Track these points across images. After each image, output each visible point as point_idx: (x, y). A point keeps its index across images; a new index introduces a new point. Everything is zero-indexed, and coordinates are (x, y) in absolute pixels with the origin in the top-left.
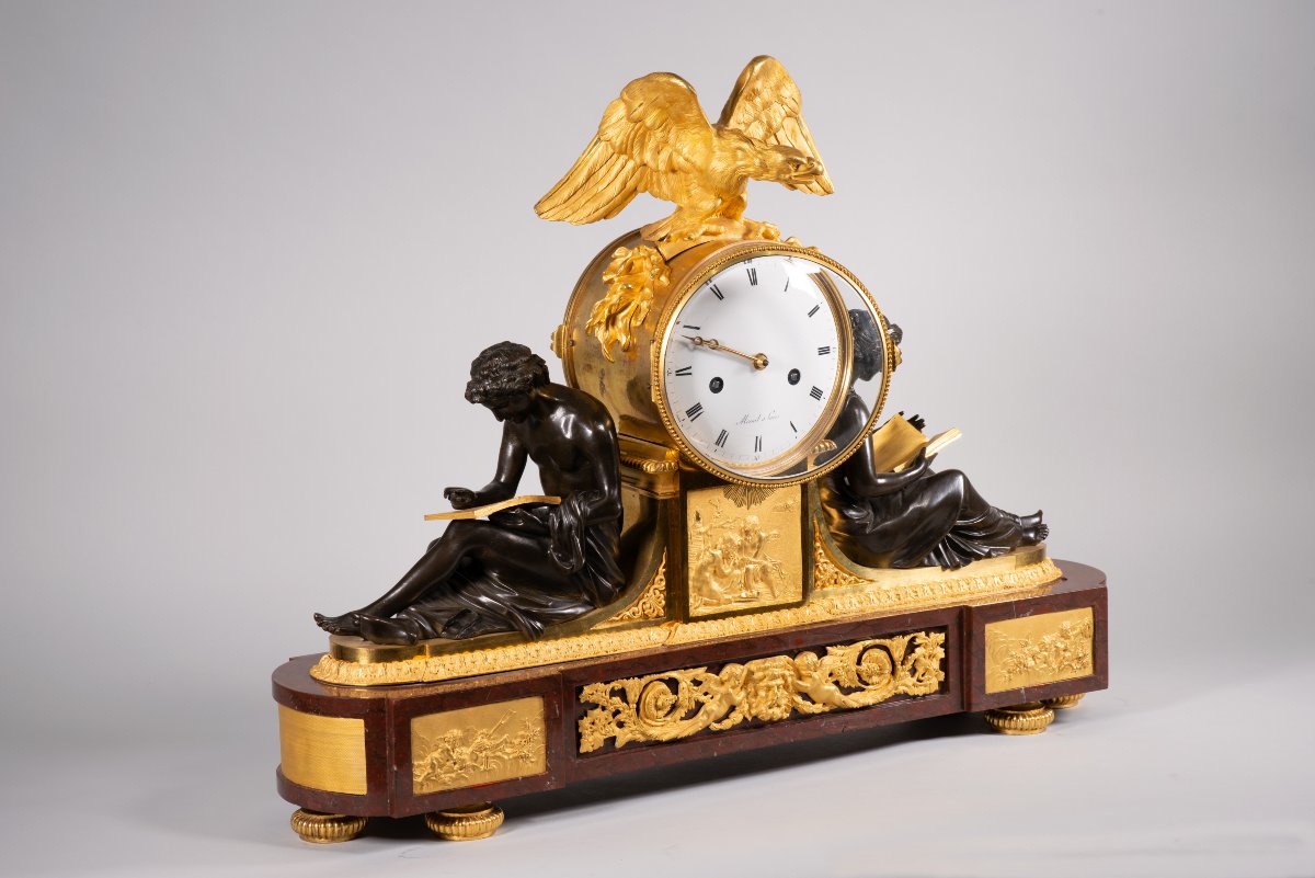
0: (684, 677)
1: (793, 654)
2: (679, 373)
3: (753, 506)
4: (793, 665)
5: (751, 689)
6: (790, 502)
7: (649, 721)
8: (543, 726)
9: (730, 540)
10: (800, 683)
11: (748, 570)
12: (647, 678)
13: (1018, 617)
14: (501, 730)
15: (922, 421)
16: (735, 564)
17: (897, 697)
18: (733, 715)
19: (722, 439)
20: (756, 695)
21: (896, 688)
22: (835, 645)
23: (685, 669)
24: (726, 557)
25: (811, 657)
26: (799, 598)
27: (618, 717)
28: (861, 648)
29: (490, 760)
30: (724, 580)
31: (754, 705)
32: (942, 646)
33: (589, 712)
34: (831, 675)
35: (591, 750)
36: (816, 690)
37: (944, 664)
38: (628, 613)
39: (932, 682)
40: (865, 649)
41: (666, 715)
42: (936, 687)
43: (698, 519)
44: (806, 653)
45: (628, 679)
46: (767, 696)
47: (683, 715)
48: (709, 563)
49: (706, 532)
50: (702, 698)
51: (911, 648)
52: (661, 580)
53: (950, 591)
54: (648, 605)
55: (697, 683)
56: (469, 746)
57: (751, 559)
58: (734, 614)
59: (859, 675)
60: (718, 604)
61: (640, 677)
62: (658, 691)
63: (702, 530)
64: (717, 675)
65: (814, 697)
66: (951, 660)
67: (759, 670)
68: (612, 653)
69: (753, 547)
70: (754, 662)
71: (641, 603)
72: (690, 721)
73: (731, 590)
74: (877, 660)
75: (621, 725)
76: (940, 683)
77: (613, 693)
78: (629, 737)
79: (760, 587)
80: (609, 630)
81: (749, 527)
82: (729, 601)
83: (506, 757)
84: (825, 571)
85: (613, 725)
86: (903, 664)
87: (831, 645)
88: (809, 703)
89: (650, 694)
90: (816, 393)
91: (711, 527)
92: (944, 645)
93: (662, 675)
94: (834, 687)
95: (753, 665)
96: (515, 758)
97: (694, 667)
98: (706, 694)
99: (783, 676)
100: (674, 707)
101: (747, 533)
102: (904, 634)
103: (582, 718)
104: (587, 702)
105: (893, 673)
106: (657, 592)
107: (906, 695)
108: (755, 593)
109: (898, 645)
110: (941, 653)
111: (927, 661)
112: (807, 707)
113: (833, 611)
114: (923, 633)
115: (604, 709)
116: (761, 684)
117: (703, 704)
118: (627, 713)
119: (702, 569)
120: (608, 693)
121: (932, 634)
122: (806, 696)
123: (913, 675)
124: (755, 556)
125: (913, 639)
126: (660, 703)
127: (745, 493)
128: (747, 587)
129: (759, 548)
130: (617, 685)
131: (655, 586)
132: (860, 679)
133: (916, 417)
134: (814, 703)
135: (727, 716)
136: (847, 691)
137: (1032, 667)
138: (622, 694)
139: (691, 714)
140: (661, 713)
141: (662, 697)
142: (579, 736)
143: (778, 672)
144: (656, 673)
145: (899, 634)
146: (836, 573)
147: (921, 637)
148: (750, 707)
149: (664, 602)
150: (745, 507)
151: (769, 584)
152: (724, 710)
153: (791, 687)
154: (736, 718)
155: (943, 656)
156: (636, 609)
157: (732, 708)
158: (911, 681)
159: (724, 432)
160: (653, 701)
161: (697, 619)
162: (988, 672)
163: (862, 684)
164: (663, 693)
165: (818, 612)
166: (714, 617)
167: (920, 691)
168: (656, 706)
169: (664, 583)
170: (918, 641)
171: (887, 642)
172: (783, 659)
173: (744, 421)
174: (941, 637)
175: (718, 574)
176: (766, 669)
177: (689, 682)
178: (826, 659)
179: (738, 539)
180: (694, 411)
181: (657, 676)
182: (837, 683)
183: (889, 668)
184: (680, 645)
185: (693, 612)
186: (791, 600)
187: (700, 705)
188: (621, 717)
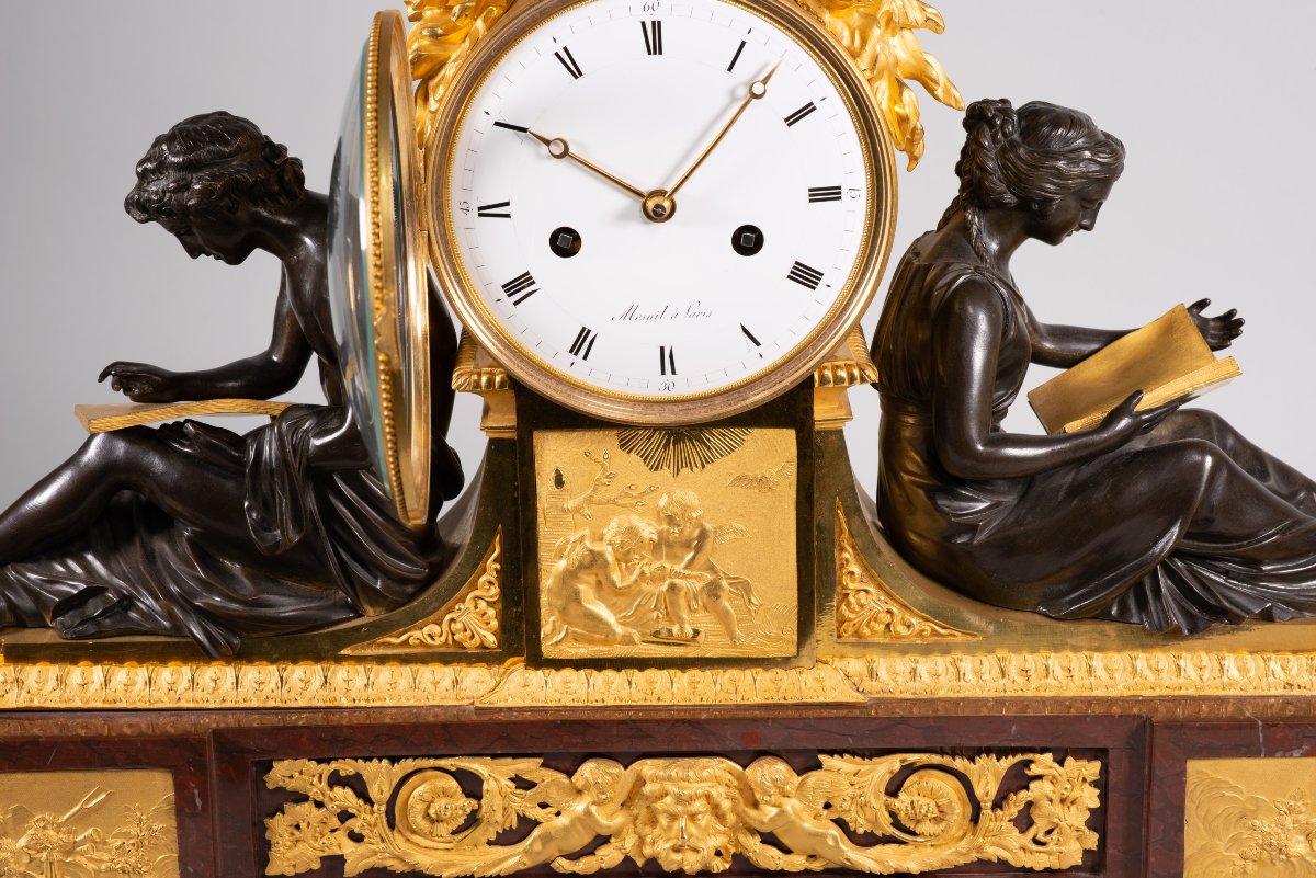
0: (494, 774)
1: (746, 758)
2: (484, 211)
3: (685, 471)
4: (740, 778)
5: (640, 809)
6: (772, 473)
7: (416, 838)
8: (174, 823)
9: (632, 531)
10: (752, 812)
11: (673, 587)
12: (409, 765)
13: (1270, 754)
14: (83, 818)
15: (1240, 323)
16: (643, 573)
17: (983, 865)
18: (601, 852)
19: (582, 342)
20: (653, 822)
21: (979, 849)
22: (841, 753)
23: (494, 756)
24: (624, 557)
25: (779, 769)
26: (791, 650)
27: (350, 823)
28: (897, 766)
29: (55, 867)
30: (620, 601)
31: (649, 839)
32: (1095, 784)
33: (287, 806)
34: (827, 806)
35: (290, 872)
36: (791, 826)
37: (1097, 820)
38: (417, 634)
39: (1071, 850)
40: (909, 770)
41: (454, 833)
42: (1077, 860)
43: (559, 482)
44: (769, 759)
45: (368, 759)
46: (670, 828)
47: (493, 838)
48: (582, 567)
49: (577, 510)
50: (534, 813)
51: (1018, 780)
52: (490, 583)
53: (1151, 677)
54: (459, 626)
55: (523, 784)
56: (17, 837)
57: (679, 567)
58: (642, 664)
59: (893, 815)
60: (606, 642)
61: (394, 760)
62: (433, 791)
63: (570, 504)
64: (570, 774)
65: (786, 841)
66: (1112, 813)
67: (656, 779)
68: (363, 704)
69: (687, 545)
70: (649, 761)
71: (448, 618)
72: (508, 849)
73: (638, 623)
74: (932, 794)
75: (356, 838)
76: (1086, 852)
77: (335, 780)
78: (373, 861)
79: (705, 622)
80: (382, 660)
81: (677, 509)
82: (628, 640)
83: (91, 866)
84: (862, 606)
85: (342, 836)
86: (998, 804)
87: (831, 753)
88: (775, 852)
89: (416, 792)
90: (805, 276)
91: (589, 500)
92: (1101, 784)
93: (443, 763)
94: (835, 831)
95: (647, 767)
96: (109, 870)
97: (515, 756)
98: (543, 806)
99: (708, 797)
100: (473, 820)
101: (671, 519)
102: (1001, 753)
103: (272, 815)
104: (280, 790)
105: (975, 819)
106: (482, 605)
107: (1003, 865)
108: (689, 631)
109: (988, 773)
110: (1091, 798)
111: (1058, 809)
112: (770, 858)
113: (867, 685)
114: (1048, 757)
115: (319, 805)
116: (659, 805)
117: (537, 823)
118: (368, 819)
119: (570, 575)
120: (325, 778)
121: (1070, 761)
122: (769, 839)
123: (1022, 832)
124: (690, 564)
125: (1027, 764)
126: (432, 812)
127: (667, 446)
128: (672, 616)
129: (698, 549)
130: (346, 767)
131: (477, 593)
132: (897, 824)
133: (1231, 313)
134: (787, 851)
135: (589, 851)
136: (868, 840)
137: (1302, 858)
138: (358, 785)
139: (507, 838)
140: (444, 829)
141: (440, 803)
142: (267, 845)
143: (700, 788)
144: (429, 757)
145: (988, 751)
146: (889, 612)
147: (1043, 763)
148: (641, 841)
149: (495, 623)
150: (666, 472)
151: (724, 617)
152: (581, 840)
153: (731, 818)
154: (609, 857)
155: (1095, 804)
156: (435, 629)
157: (602, 840)
158: (1014, 838)
159: (584, 333)
160: (420, 807)
161: (558, 664)
162: (1189, 850)
163: (902, 831)
164: (445, 793)
165: (828, 684)
166: (598, 664)
167: (1039, 861)
168: (427, 815)
169: (495, 590)
170: (1034, 770)
171: (959, 764)
172: (720, 767)
173: (629, 314)
174: (1093, 769)
175: (604, 588)
176: (670, 779)
177: (505, 782)
178: (814, 777)
179: (648, 530)
180: (519, 286)
181: (432, 762)
182: (840, 823)
183: (959, 810)
184: (501, 709)
185: (548, 649)
186: (772, 651)
187: (527, 825)
188: (355, 825)
